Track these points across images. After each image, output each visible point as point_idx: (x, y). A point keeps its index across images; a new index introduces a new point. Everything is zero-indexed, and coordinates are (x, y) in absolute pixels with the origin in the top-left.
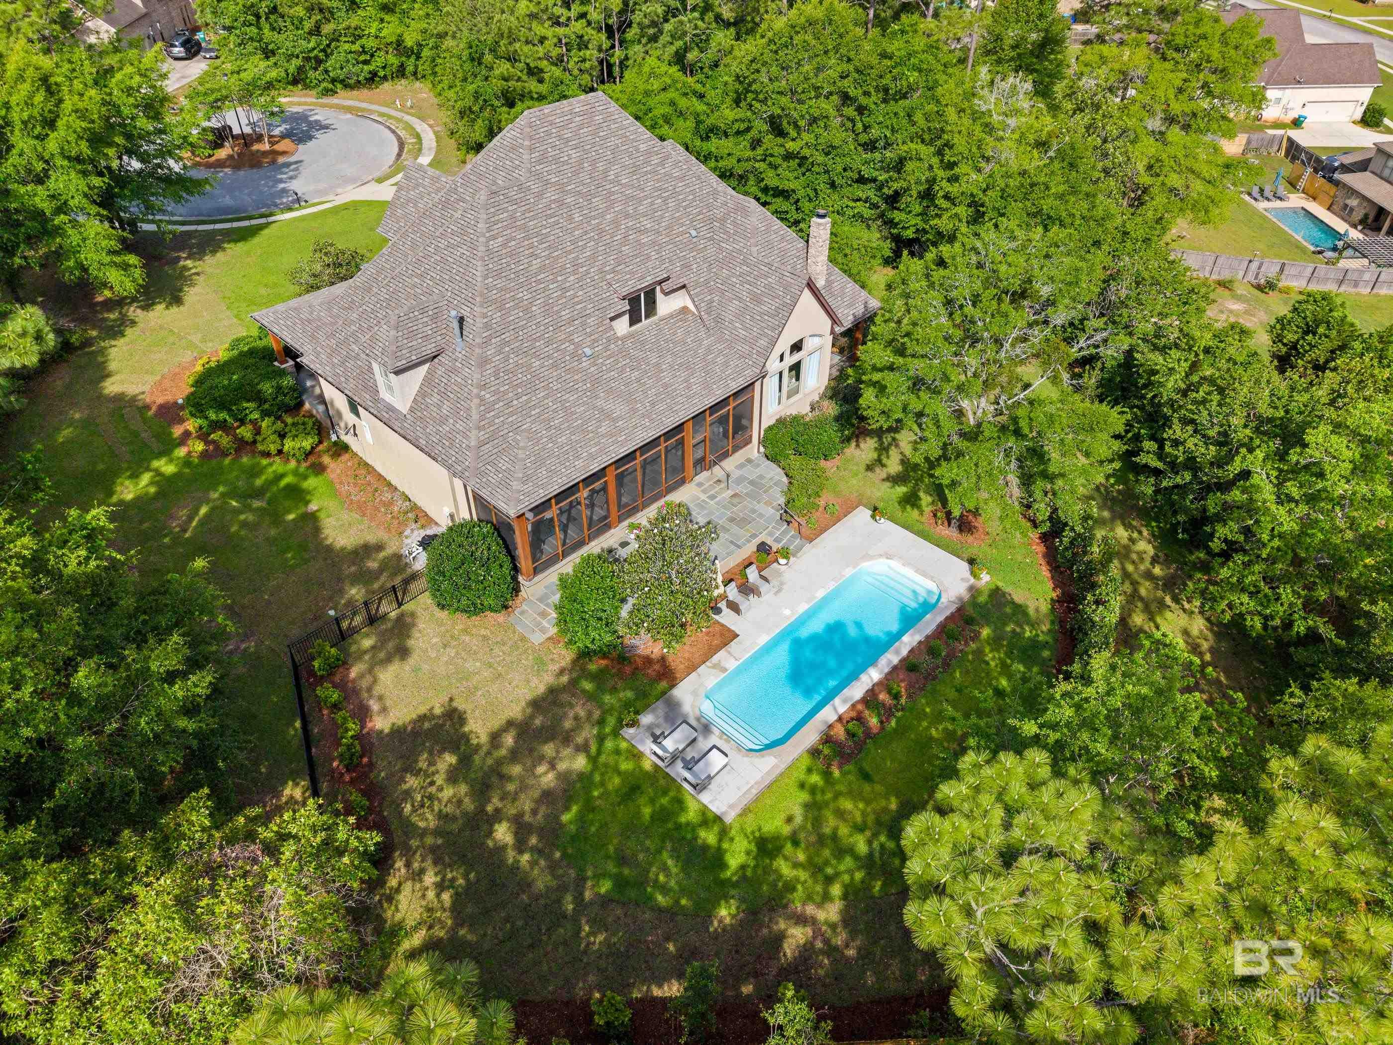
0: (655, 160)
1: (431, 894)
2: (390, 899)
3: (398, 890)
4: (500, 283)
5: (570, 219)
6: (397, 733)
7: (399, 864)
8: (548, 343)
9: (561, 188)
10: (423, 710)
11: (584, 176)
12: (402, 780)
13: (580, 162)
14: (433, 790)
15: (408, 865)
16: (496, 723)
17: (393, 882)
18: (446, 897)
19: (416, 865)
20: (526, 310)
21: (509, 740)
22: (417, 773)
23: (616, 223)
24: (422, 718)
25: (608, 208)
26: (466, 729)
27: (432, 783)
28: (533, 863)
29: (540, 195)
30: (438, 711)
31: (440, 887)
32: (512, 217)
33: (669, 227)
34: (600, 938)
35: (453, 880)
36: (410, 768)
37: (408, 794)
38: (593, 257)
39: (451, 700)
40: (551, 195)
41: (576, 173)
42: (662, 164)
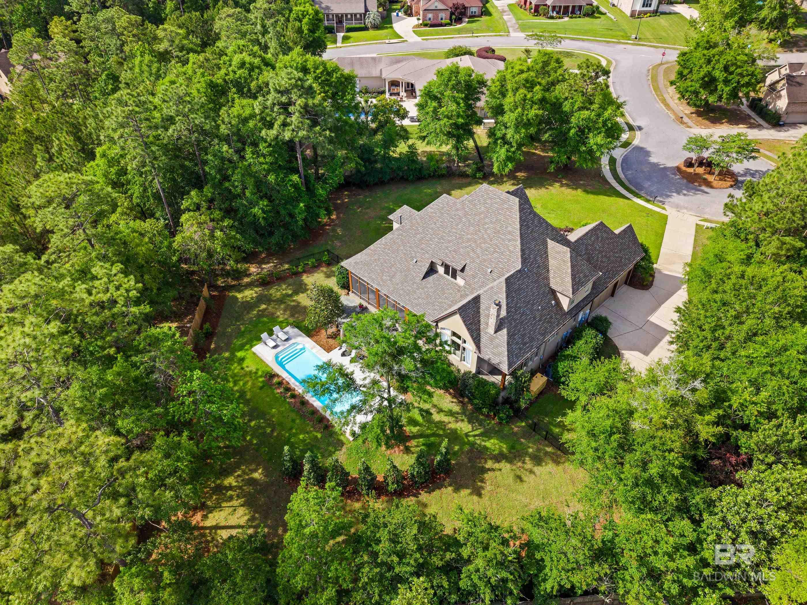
1: (250, 296)
2: (251, 289)
5: (457, 225)
6: (301, 281)
8: (410, 247)
9: (466, 214)
10: (308, 284)
11: (477, 218)
12: (285, 284)
13: (481, 213)
14: (281, 291)
15: (259, 290)
16: (300, 300)
17: (255, 289)
18: (249, 299)
21: (293, 303)
23: (469, 240)
24: (305, 285)
25: (472, 234)
26: (300, 294)
28: (254, 314)
29: (457, 210)
30: (307, 287)
31: (252, 298)
33: (485, 260)
34: (230, 330)
36: (289, 285)
37: (281, 286)
38: (449, 242)
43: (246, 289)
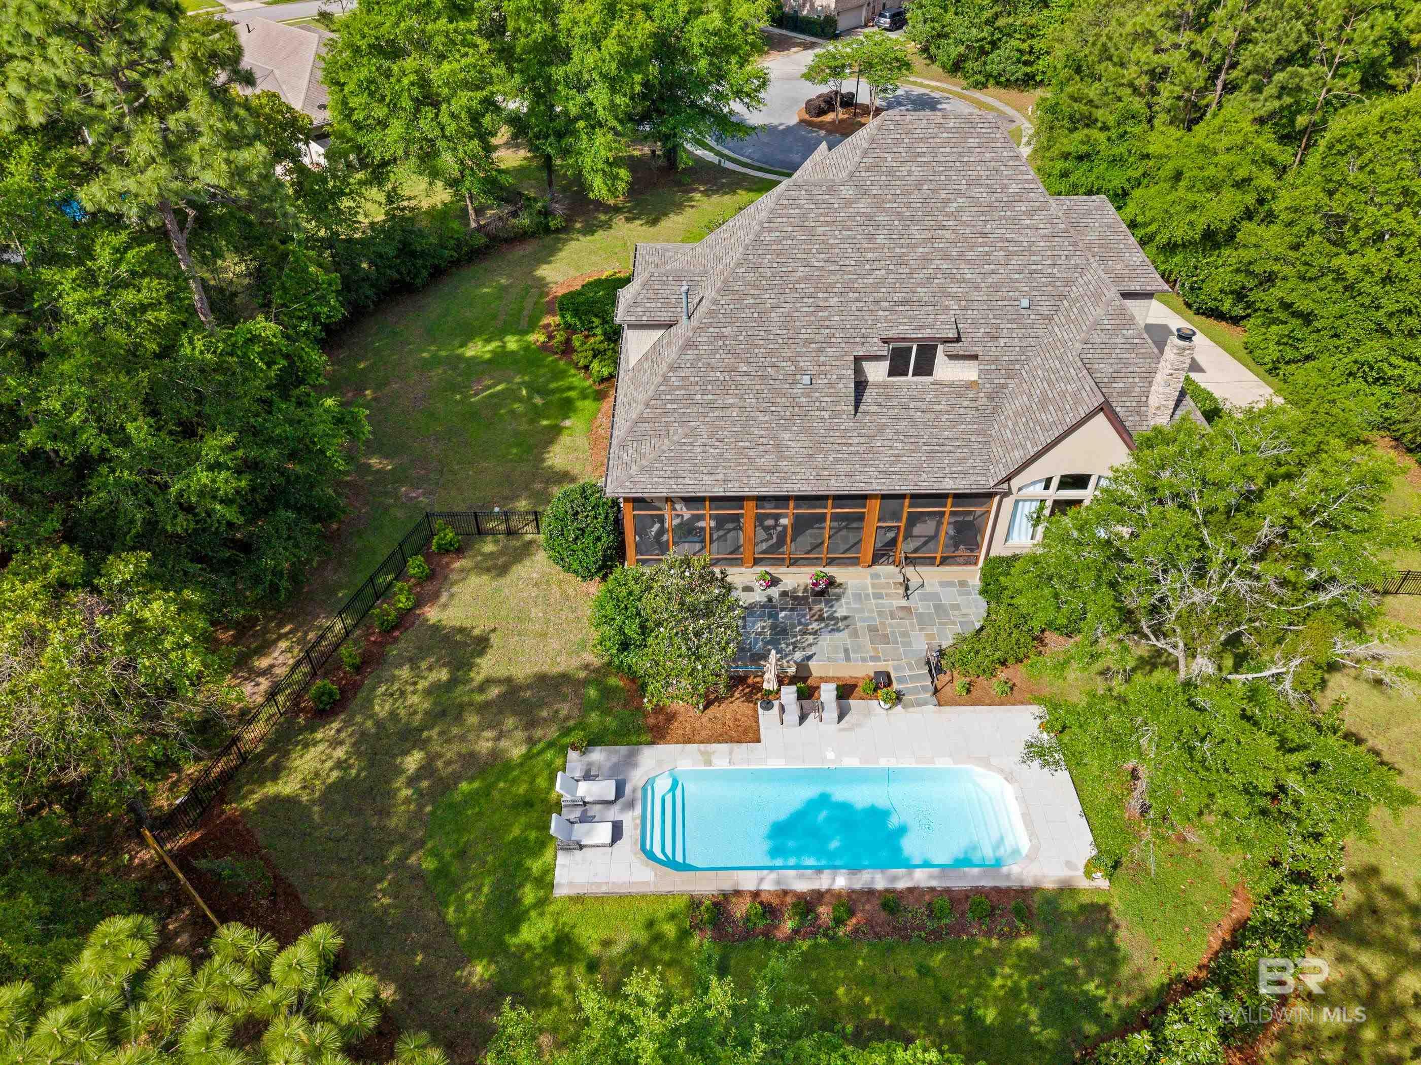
0: (1023, 207)
1: (329, 764)
2: (306, 746)
3: (315, 744)
4: (751, 277)
5: (871, 238)
6: (436, 628)
7: (335, 725)
8: (769, 354)
9: (879, 202)
10: (467, 624)
11: (916, 200)
12: (400, 666)
13: (919, 184)
14: (410, 688)
15: (339, 731)
16: (501, 672)
17: (319, 735)
18: (335, 774)
19: (343, 735)
20: (765, 313)
21: (494, 692)
22: (414, 667)
23: (926, 260)
24: (462, 630)
25: (925, 242)
26: (478, 660)
27: (415, 683)
28: (407, 801)
29: (849, 203)
30: (476, 632)
31: (339, 765)
32: (804, 216)
33: (996, 287)
34: (386, 901)
35: (350, 767)
36: (413, 662)
37: (393, 679)
38: (875, 287)
39: (494, 630)
40: (862, 206)
41: (907, 193)
42: (1030, 214)
43: (286, 754)
